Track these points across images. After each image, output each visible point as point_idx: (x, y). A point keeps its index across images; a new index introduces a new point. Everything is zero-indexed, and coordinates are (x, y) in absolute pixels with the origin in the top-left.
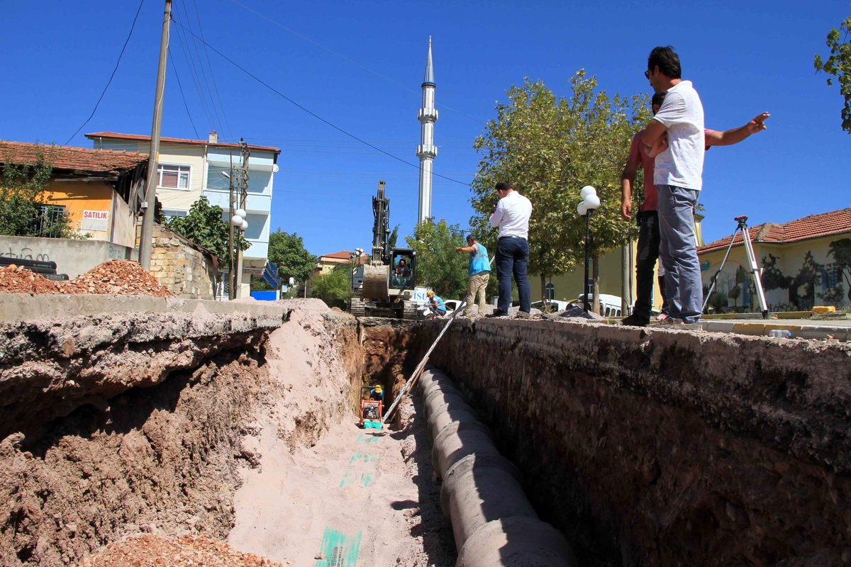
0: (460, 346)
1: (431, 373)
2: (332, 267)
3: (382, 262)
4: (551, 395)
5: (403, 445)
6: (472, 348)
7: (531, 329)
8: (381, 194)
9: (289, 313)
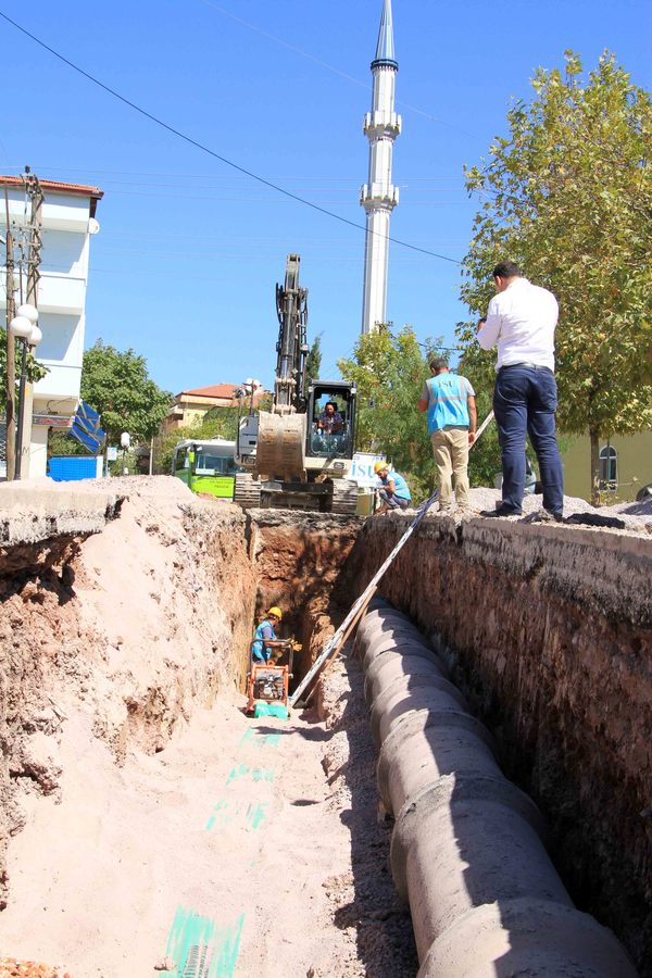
0: (433, 568)
1: (380, 615)
2: (202, 413)
3: (293, 408)
4: (596, 670)
5: (327, 751)
6: (455, 572)
7: (562, 543)
8: (291, 279)
9: (119, 504)
